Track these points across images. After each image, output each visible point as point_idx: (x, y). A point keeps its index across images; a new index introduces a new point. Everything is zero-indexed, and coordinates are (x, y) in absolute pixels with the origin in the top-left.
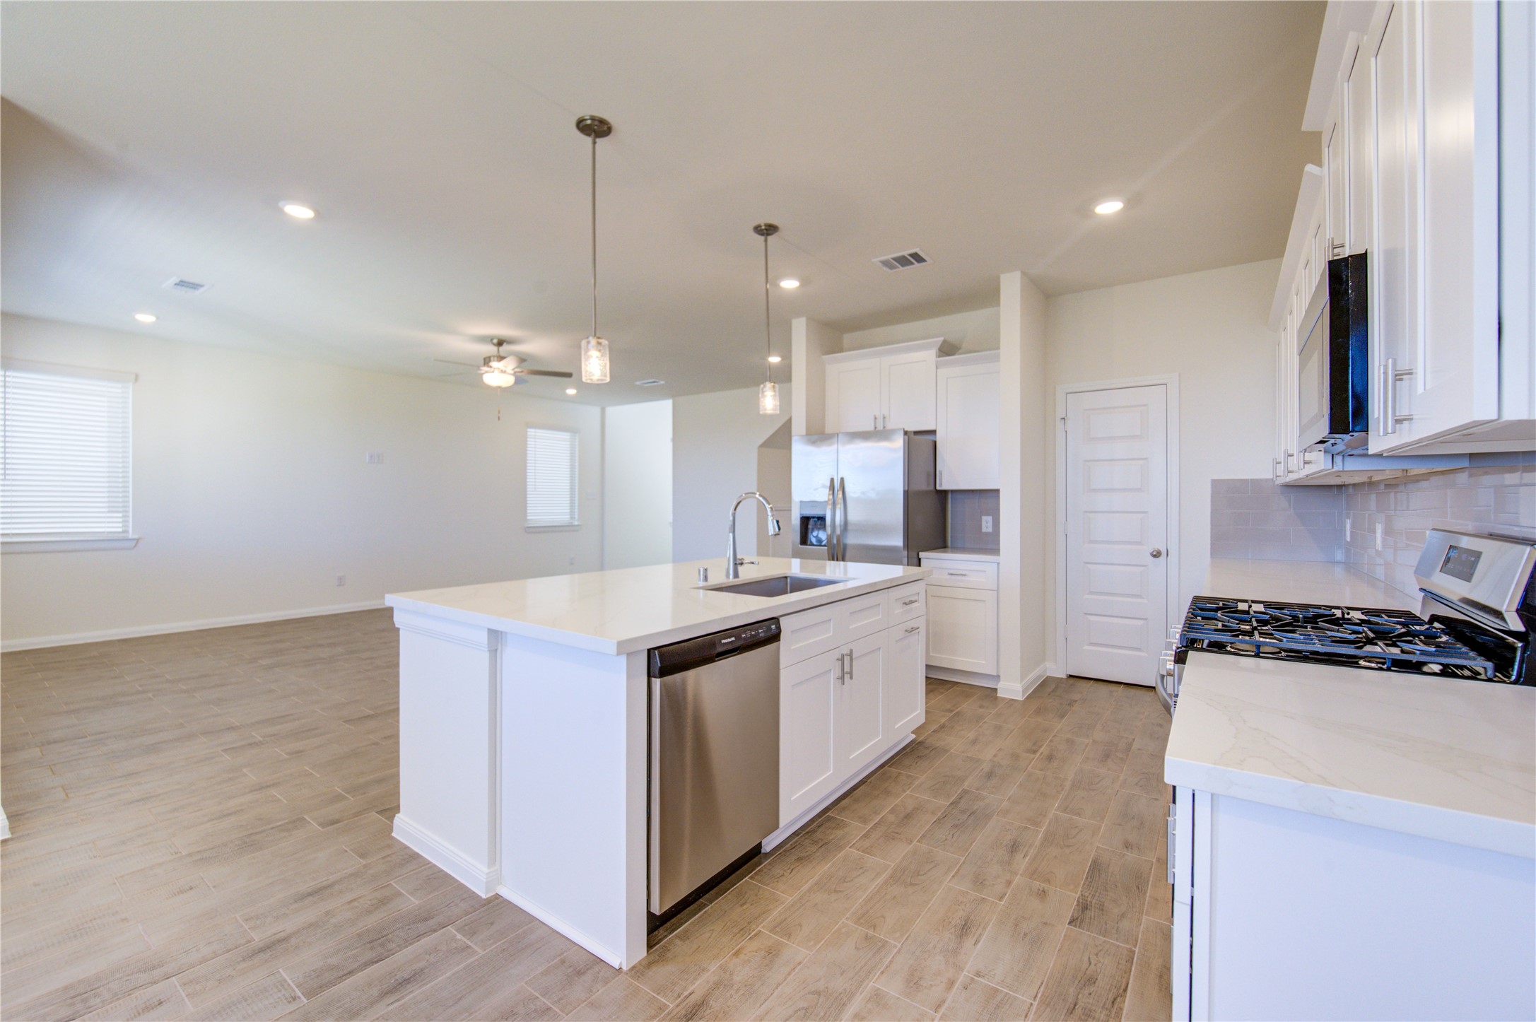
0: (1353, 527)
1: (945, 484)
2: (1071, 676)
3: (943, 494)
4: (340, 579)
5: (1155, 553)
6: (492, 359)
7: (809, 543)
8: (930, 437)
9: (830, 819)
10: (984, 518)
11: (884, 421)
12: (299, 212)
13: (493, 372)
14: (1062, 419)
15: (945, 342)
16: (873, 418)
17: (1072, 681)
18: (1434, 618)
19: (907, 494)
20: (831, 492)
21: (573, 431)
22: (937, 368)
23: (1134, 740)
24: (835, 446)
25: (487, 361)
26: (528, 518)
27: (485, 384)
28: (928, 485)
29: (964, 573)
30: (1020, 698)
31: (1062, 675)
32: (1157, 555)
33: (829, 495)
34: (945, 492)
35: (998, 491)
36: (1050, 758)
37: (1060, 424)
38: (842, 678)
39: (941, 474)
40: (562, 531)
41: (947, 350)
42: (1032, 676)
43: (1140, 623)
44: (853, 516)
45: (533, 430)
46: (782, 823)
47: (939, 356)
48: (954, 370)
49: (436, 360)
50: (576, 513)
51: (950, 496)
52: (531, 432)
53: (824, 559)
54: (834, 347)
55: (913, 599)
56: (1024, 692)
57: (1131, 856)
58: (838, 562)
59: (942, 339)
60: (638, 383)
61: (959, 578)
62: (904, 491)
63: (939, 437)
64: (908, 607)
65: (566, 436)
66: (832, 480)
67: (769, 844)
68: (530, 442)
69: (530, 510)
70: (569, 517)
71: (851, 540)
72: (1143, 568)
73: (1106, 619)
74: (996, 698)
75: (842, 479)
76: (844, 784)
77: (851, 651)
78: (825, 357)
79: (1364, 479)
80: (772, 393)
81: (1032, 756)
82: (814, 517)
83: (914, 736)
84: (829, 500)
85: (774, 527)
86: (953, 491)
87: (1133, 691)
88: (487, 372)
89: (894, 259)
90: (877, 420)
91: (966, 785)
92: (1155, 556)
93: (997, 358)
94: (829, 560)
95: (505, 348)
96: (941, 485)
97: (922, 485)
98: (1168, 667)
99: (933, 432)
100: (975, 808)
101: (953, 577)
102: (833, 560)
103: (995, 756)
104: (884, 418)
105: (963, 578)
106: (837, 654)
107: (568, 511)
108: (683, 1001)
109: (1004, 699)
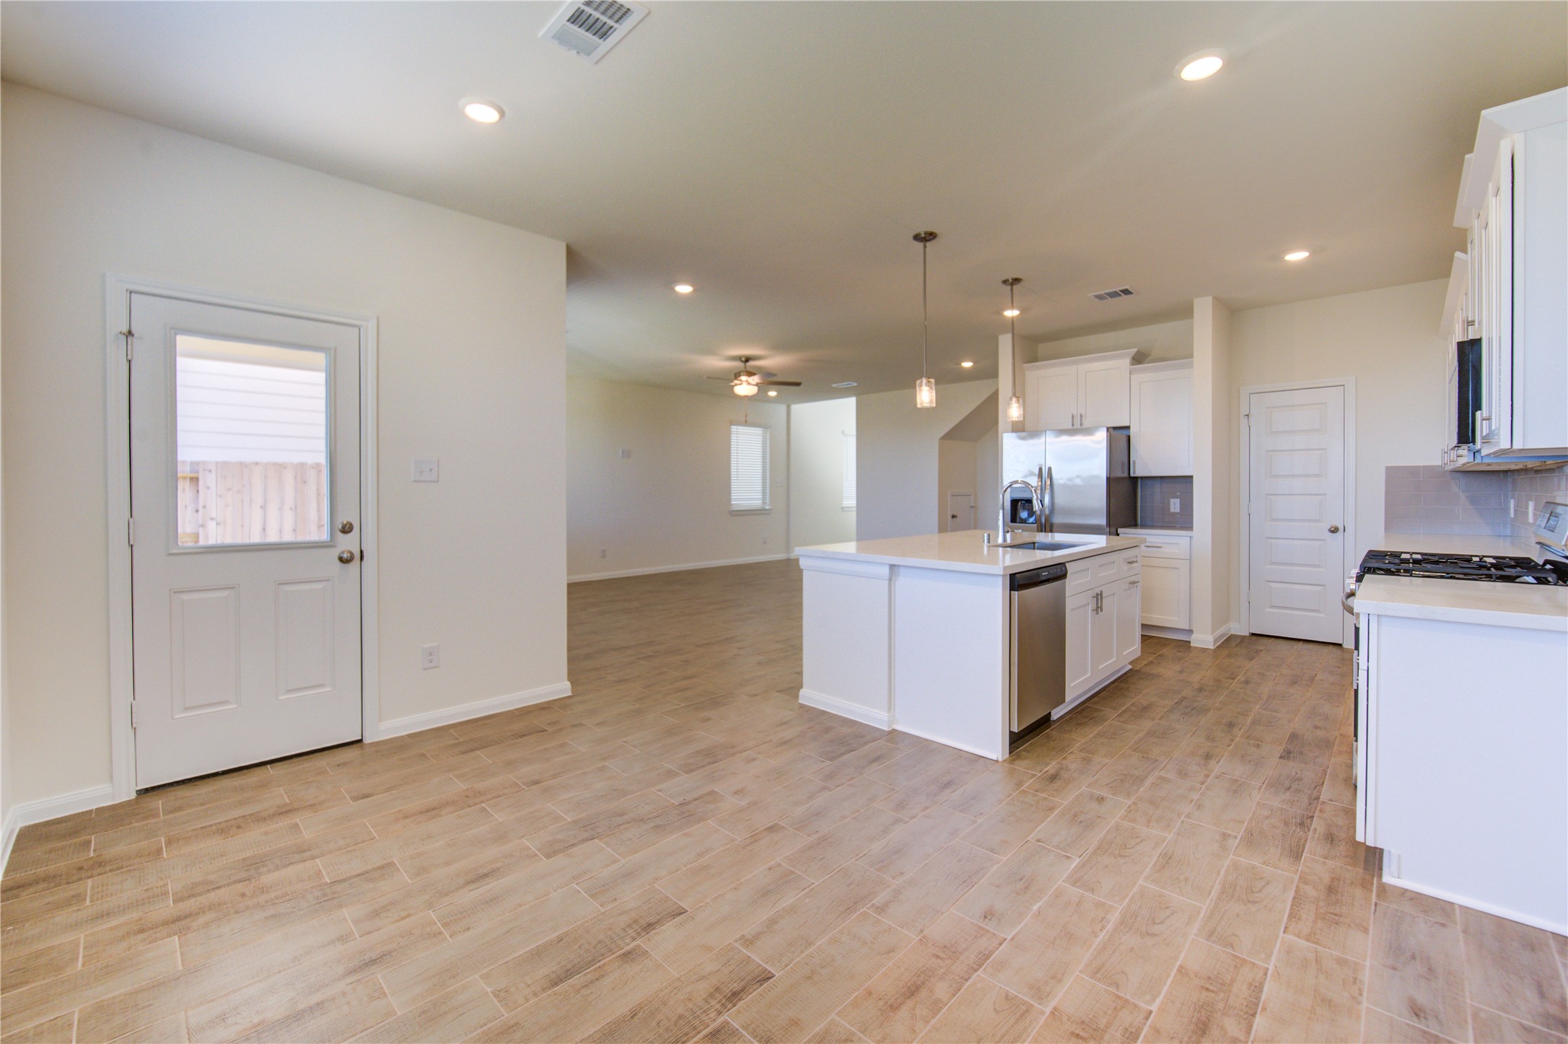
0: (1516, 506)
1: (1139, 471)
2: (1253, 634)
3: (1134, 480)
4: (604, 552)
5: (1332, 529)
6: (742, 374)
7: (1018, 519)
8: (1125, 432)
9: (1088, 707)
10: (1172, 501)
11: (1081, 420)
12: (684, 289)
13: (741, 384)
14: (1246, 415)
15: (1138, 352)
16: (1071, 416)
17: (1255, 638)
18: (1547, 562)
19: (1108, 479)
20: (1040, 480)
21: (764, 426)
22: (1130, 374)
23: (1316, 675)
24: (1043, 439)
25: (737, 376)
26: (733, 503)
27: (735, 394)
28: (1123, 472)
29: (1159, 545)
30: (1212, 648)
31: (1247, 634)
32: (1334, 530)
33: (1038, 482)
34: (1136, 478)
35: (1192, 477)
36: (1247, 682)
37: (1244, 421)
38: (1097, 610)
39: (1134, 462)
40: (756, 515)
41: (1139, 359)
42: (1219, 632)
43: (1320, 588)
44: (1060, 500)
45: (735, 427)
46: (1068, 698)
47: (1133, 364)
48: (1147, 377)
49: (708, 377)
50: (768, 499)
51: (1139, 481)
52: (734, 428)
53: (1034, 531)
54: (1032, 358)
55: (1135, 560)
56: (1215, 642)
57: (1320, 733)
58: (1047, 534)
59: (1136, 349)
60: (834, 385)
61: (1155, 549)
62: (1107, 478)
63: (1133, 432)
64: (1130, 566)
65: (758, 431)
66: (1040, 469)
67: (1056, 714)
68: (733, 437)
69: (734, 496)
70: (761, 502)
71: (1057, 520)
72: (1321, 542)
73: (1288, 586)
74: (1190, 647)
75: (1050, 469)
76: (1097, 684)
77: (1101, 592)
78: (1025, 365)
79: (1520, 466)
80: (1017, 405)
81: (1231, 681)
82: (1023, 500)
83: (1131, 667)
84: (1038, 486)
85: (1038, 504)
86: (1142, 478)
87: (1310, 646)
88: (736, 385)
89: (1106, 294)
90: (1074, 418)
91: (1184, 694)
92: (1333, 532)
93: (1191, 365)
94: (1038, 531)
95: (751, 363)
96: (1134, 473)
97: (1119, 473)
98: (1351, 587)
99: (1128, 428)
100: (1195, 706)
101: (1149, 549)
102: (1042, 531)
103: (1201, 680)
104: (1081, 416)
105: (1158, 549)
106: (1092, 593)
107: (761, 497)
108: (1043, 774)
109: (1196, 648)
